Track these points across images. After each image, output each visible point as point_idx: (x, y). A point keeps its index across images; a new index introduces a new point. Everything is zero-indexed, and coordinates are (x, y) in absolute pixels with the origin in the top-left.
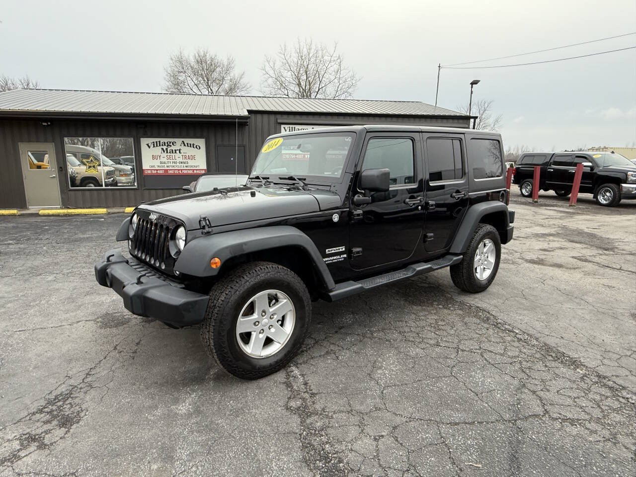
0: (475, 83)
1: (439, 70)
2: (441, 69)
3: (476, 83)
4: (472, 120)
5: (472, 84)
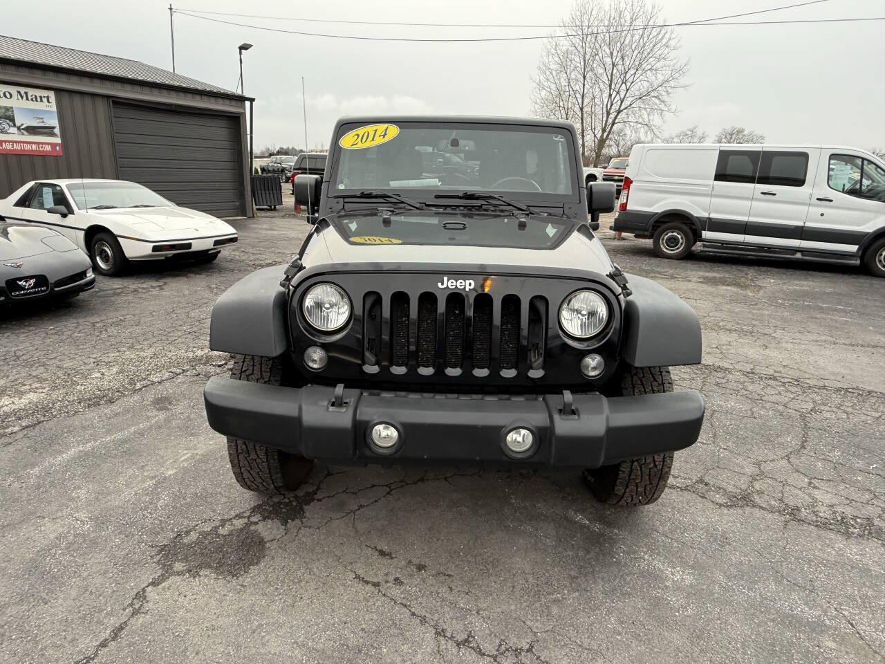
0: (244, 47)
1: (172, 15)
2: (174, 14)
3: (246, 49)
4: (248, 104)
5: (241, 48)
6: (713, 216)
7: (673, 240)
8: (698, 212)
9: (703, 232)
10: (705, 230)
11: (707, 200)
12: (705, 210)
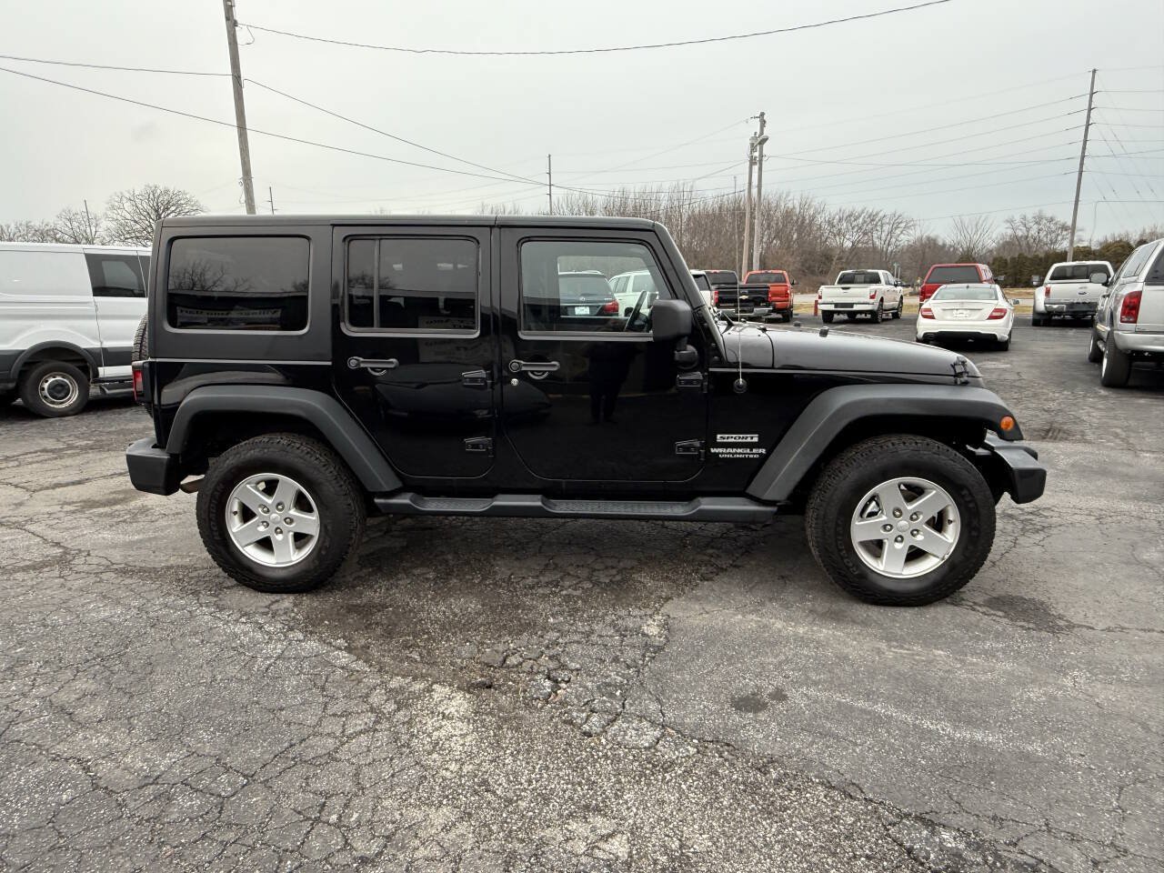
6: (108, 344)
7: (59, 388)
8: (85, 342)
9: (99, 368)
10: (101, 366)
11: (92, 323)
12: (94, 338)
